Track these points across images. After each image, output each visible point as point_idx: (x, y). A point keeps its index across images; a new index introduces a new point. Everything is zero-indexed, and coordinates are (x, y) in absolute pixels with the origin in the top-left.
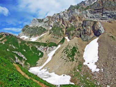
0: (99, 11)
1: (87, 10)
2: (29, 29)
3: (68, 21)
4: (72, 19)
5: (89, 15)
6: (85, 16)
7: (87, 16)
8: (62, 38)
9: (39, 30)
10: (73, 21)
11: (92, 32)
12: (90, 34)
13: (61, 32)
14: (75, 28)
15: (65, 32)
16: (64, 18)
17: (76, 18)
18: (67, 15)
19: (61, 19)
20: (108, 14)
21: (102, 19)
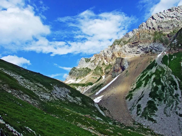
0: (135, 44)
1: (126, 45)
2: (76, 71)
3: (110, 58)
4: (113, 56)
5: (128, 49)
6: (124, 52)
9: (84, 72)
10: (113, 58)
12: (118, 70)
13: (99, 71)
14: (111, 66)
15: (104, 71)
16: (108, 55)
17: (115, 55)
18: (110, 52)
19: (105, 57)
20: (141, 48)
21: (137, 53)
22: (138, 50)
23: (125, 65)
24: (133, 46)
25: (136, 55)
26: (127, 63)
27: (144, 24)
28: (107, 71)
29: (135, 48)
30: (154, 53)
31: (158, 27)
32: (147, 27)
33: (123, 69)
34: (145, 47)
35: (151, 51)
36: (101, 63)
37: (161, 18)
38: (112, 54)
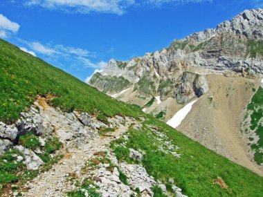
0: (214, 54)
1: (196, 53)
2: (102, 80)
3: (166, 69)
4: (171, 66)
5: (199, 60)
6: (192, 62)
7: (195, 62)
8: (151, 97)
9: (117, 84)
10: (172, 70)
11: (192, 90)
12: (189, 94)
13: (150, 88)
14: (172, 83)
15: (157, 89)
16: (161, 63)
17: (177, 65)
18: (165, 58)
19: (156, 65)
20: (226, 62)
21: (216, 69)
22: (219, 65)
23: (202, 87)
24: (209, 57)
25: (214, 71)
27: (228, 23)
28: (165, 90)
29: (213, 60)
30: (252, 75)
31: (254, 33)
32: (233, 29)
33: (198, 93)
34: (235, 61)
35: (247, 70)
36: (152, 75)
37: (259, 18)
38: (167, 62)
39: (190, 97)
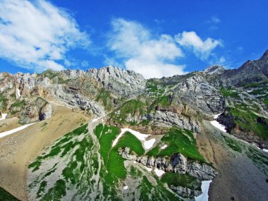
0: (73, 91)
1: (60, 86)
3: (28, 91)
4: (34, 90)
5: (60, 92)
6: (53, 92)
7: (55, 93)
10: (33, 94)
14: (25, 104)
16: (27, 85)
17: (39, 91)
18: (33, 82)
19: (21, 86)
20: (78, 99)
21: (69, 104)
22: (73, 100)
23: (46, 113)
24: (69, 92)
26: (50, 112)
27: (96, 71)
28: (15, 109)
29: (70, 95)
30: (90, 114)
31: (109, 84)
32: (97, 77)
33: (42, 117)
34: (84, 101)
35: (88, 110)
36: (11, 93)
37: (117, 75)
38: (34, 86)
39: (33, 120)
